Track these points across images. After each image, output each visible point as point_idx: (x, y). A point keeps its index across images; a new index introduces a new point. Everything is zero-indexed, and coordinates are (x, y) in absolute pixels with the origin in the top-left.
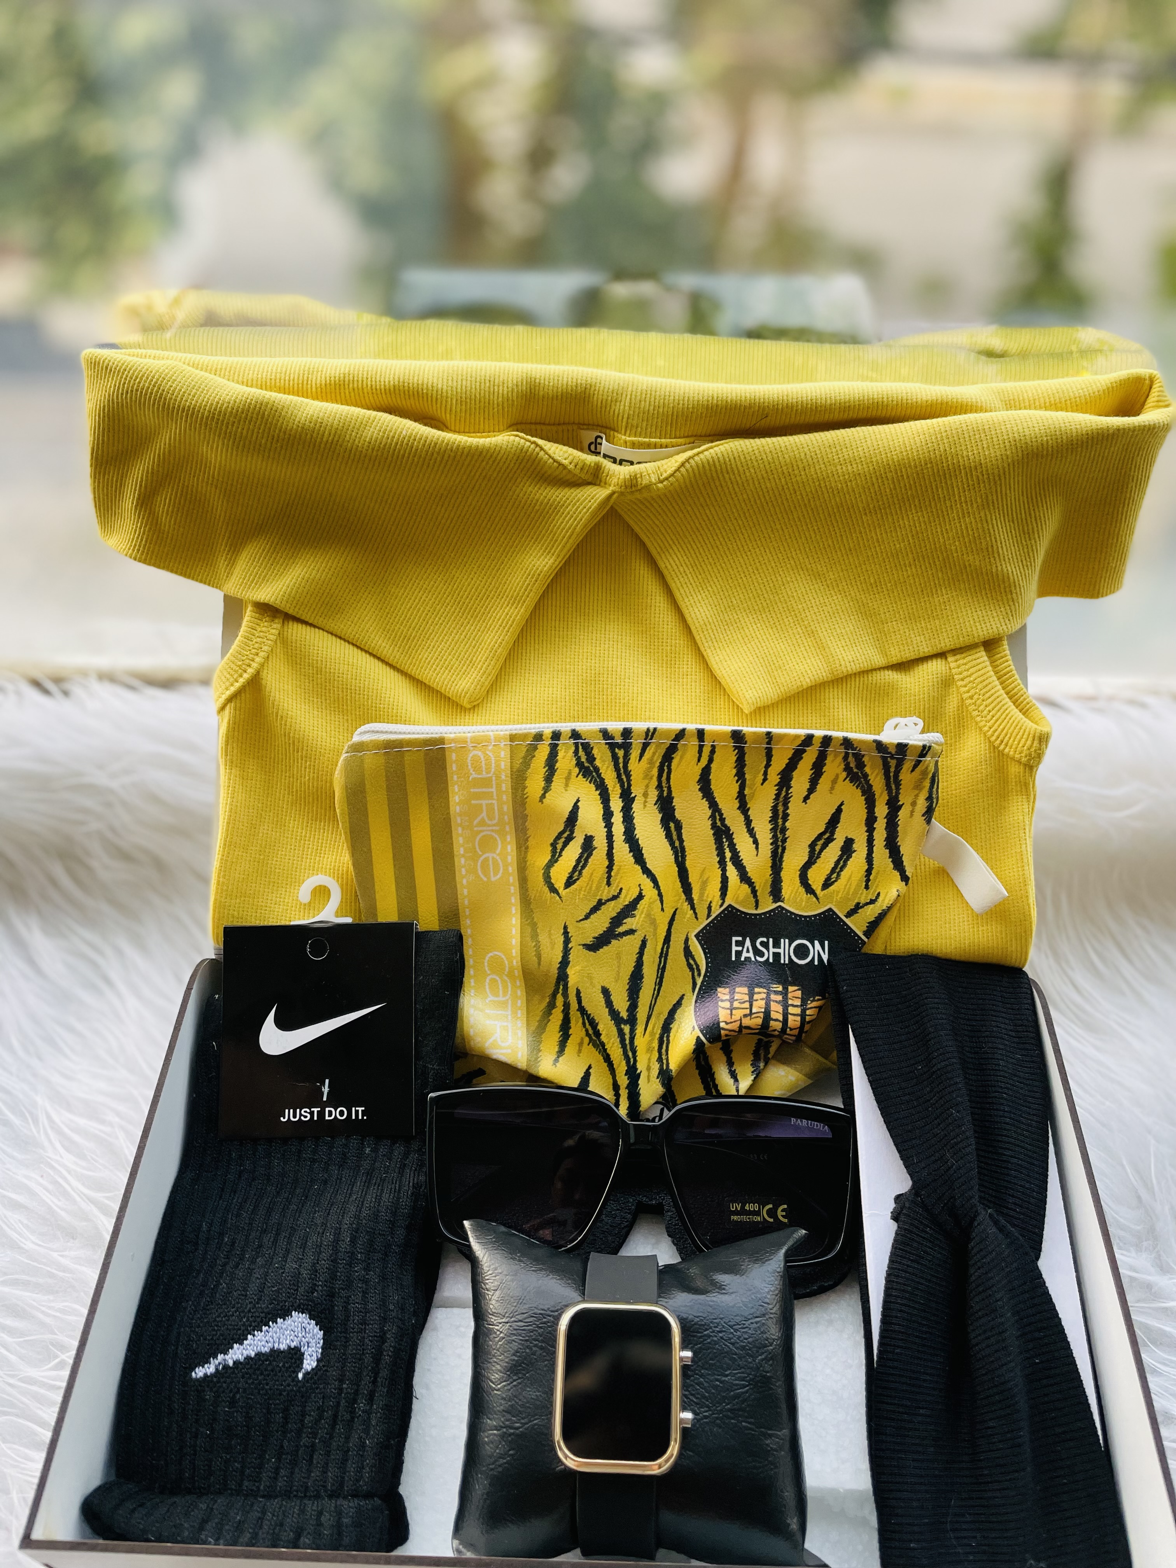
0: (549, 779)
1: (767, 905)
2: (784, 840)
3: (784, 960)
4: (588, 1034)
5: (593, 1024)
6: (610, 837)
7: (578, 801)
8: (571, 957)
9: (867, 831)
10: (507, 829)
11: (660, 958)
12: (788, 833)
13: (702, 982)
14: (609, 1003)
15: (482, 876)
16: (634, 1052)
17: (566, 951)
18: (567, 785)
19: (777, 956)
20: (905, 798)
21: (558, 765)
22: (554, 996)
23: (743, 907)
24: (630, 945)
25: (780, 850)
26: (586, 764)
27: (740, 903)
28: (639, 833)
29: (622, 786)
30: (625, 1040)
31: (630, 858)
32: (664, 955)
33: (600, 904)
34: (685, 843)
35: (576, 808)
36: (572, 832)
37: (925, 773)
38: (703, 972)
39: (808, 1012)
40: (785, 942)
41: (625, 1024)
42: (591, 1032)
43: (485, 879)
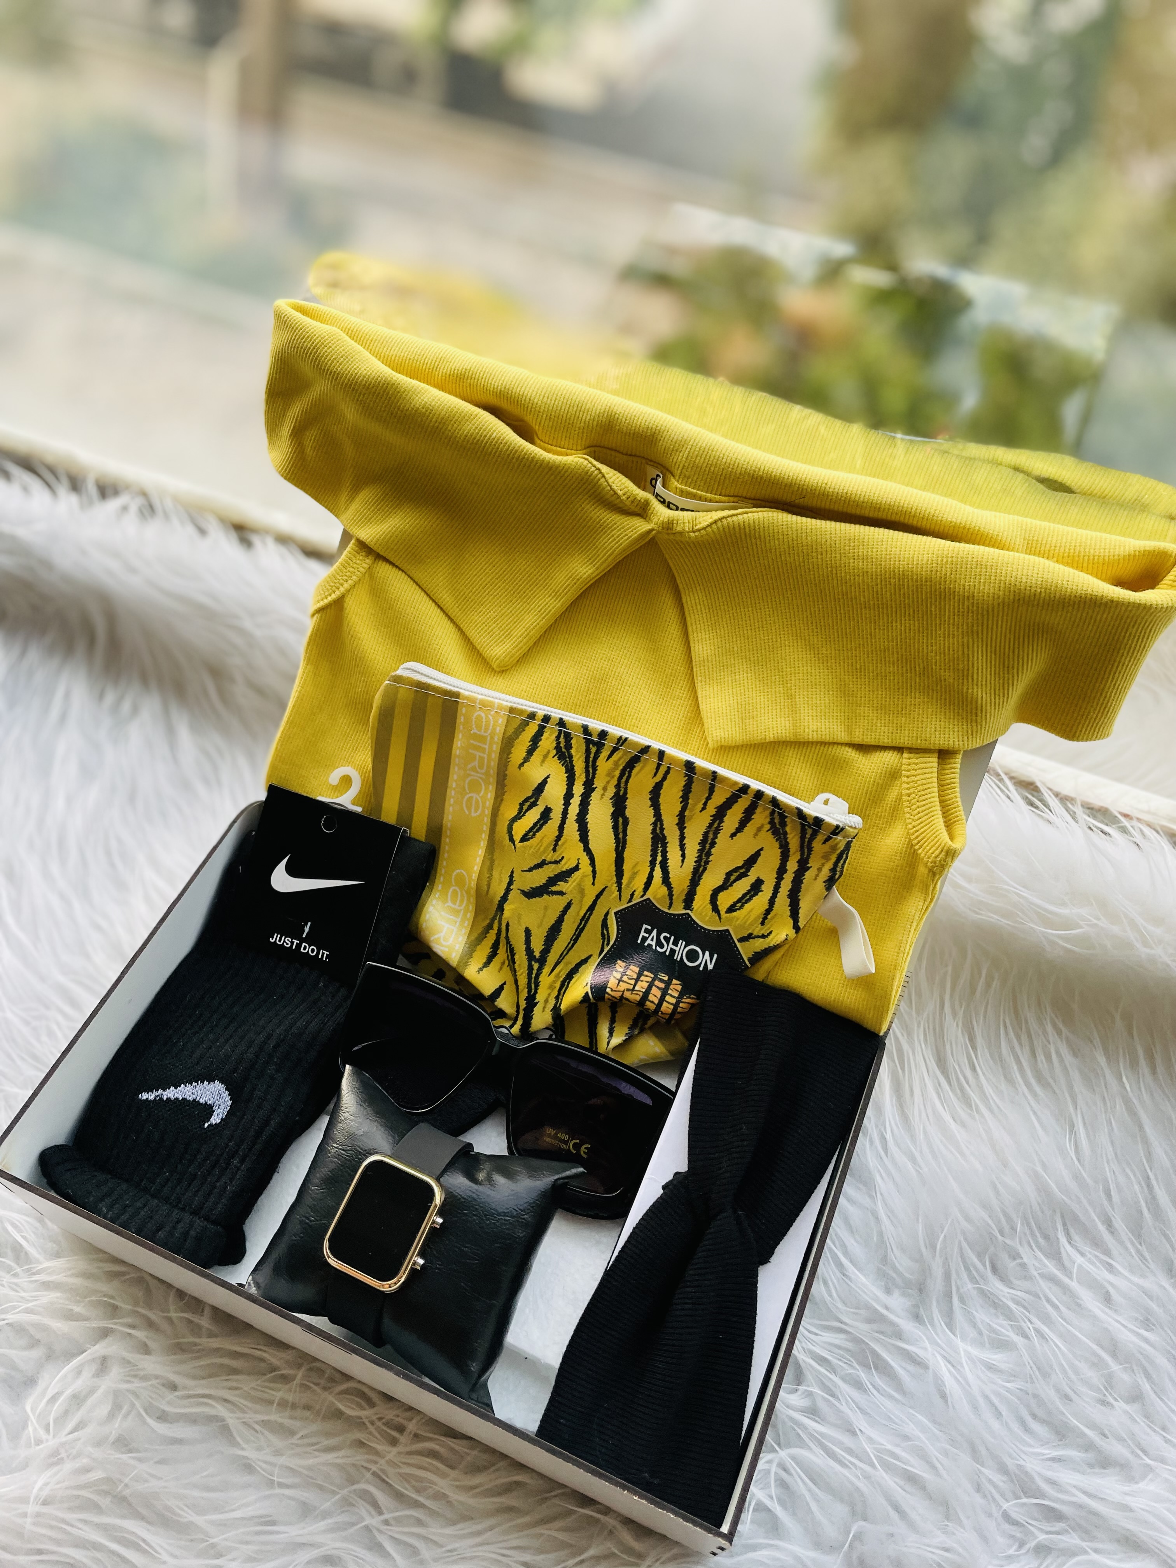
0: (530, 752)
1: (678, 909)
2: (707, 862)
3: (677, 957)
4: (508, 961)
5: (512, 953)
6: (565, 814)
7: (548, 777)
8: (510, 897)
9: (776, 878)
10: (491, 780)
11: (579, 923)
12: (711, 858)
13: (608, 951)
14: (528, 941)
15: (465, 810)
16: (537, 986)
17: (508, 890)
18: (543, 761)
19: (673, 951)
20: (814, 862)
21: (540, 743)
22: (493, 920)
23: (659, 904)
24: (559, 903)
25: (701, 869)
26: (563, 750)
27: (657, 900)
28: (590, 818)
29: (588, 776)
30: (532, 974)
31: (576, 836)
32: (585, 919)
33: (542, 864)
34: (627, 838)
35: (544, 782)
36: (537, 800)
37: (834, 848)
38: (611, 943)
39: (681, 1005)
40: (682, 943)
41: (535, 962)
42: (510, 959)
43: (467, 813)
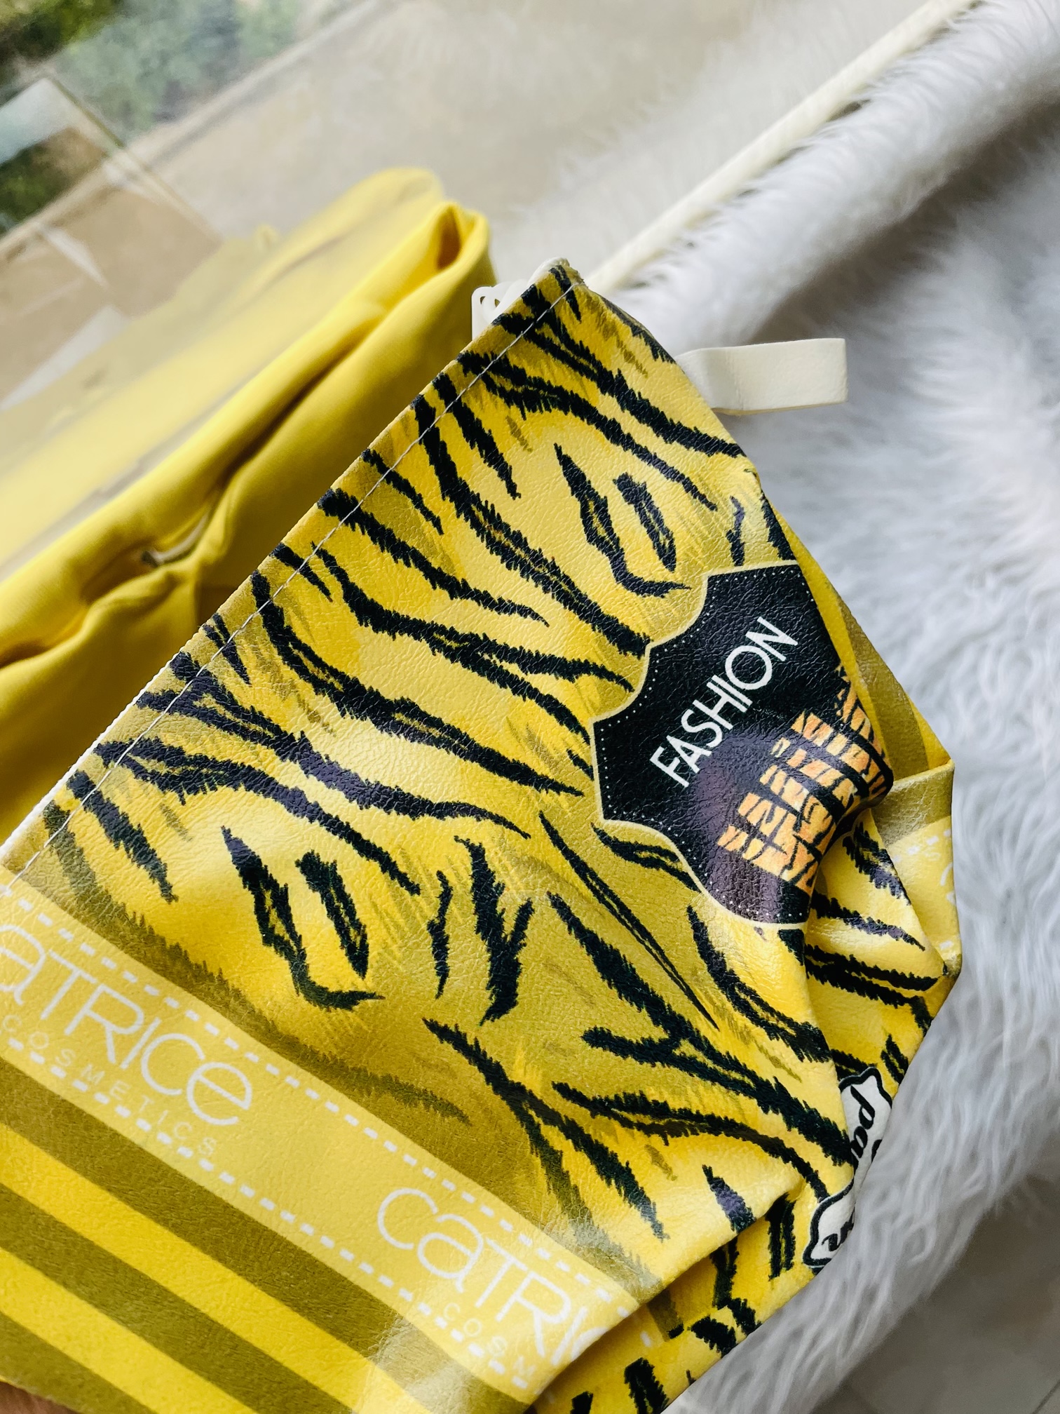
0: (145, 856)
1: (637, 670)
2: (554, 569)
4: (648, 1130)
5: (637, 1103)
6: (335, 825)
7: (225, 831)
8: (493, 1054)
9: (625, 448)
10: (173, 1003)
11: (601, 900)
12: (547, 556)
13: (690, 863)
14: (621, 1047)
15: (224, 1122)
16: (734, 1065)
17: (475, 1055)
18: (183, 832)
19: (728, 711)
22: (539, 1142)
23: (614, 706)
25: (565, 587)
26: (177, 771)
27: (604, 707)
28: (368, 775)
29: (267, 742)
30: (704, 1065)
31: (398, 821)
32: (602, 892)
33: (438, 932)
34: (444, 721)
35: (235, 846)
36: (273, 885)
38: (673, 848)
40: (715, 684)
41: (677, 1046)
42: (647, 1120)
43: (235, 1120)
